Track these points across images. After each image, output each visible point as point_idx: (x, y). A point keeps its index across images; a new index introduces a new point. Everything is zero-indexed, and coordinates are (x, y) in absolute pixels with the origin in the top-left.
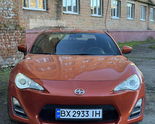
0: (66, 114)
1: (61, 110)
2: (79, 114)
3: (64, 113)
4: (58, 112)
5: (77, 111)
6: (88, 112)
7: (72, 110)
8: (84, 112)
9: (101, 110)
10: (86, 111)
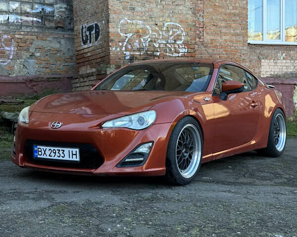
0: (43, 152)
1: (38, 147)
2: (55, 153)
3: (41, 151)
4: (36, 149)
5: (52, 148)
6: (64, 151)
7: (48, 148)
8: (59, 150)
9: (78, 150)
10: (62, 150)
